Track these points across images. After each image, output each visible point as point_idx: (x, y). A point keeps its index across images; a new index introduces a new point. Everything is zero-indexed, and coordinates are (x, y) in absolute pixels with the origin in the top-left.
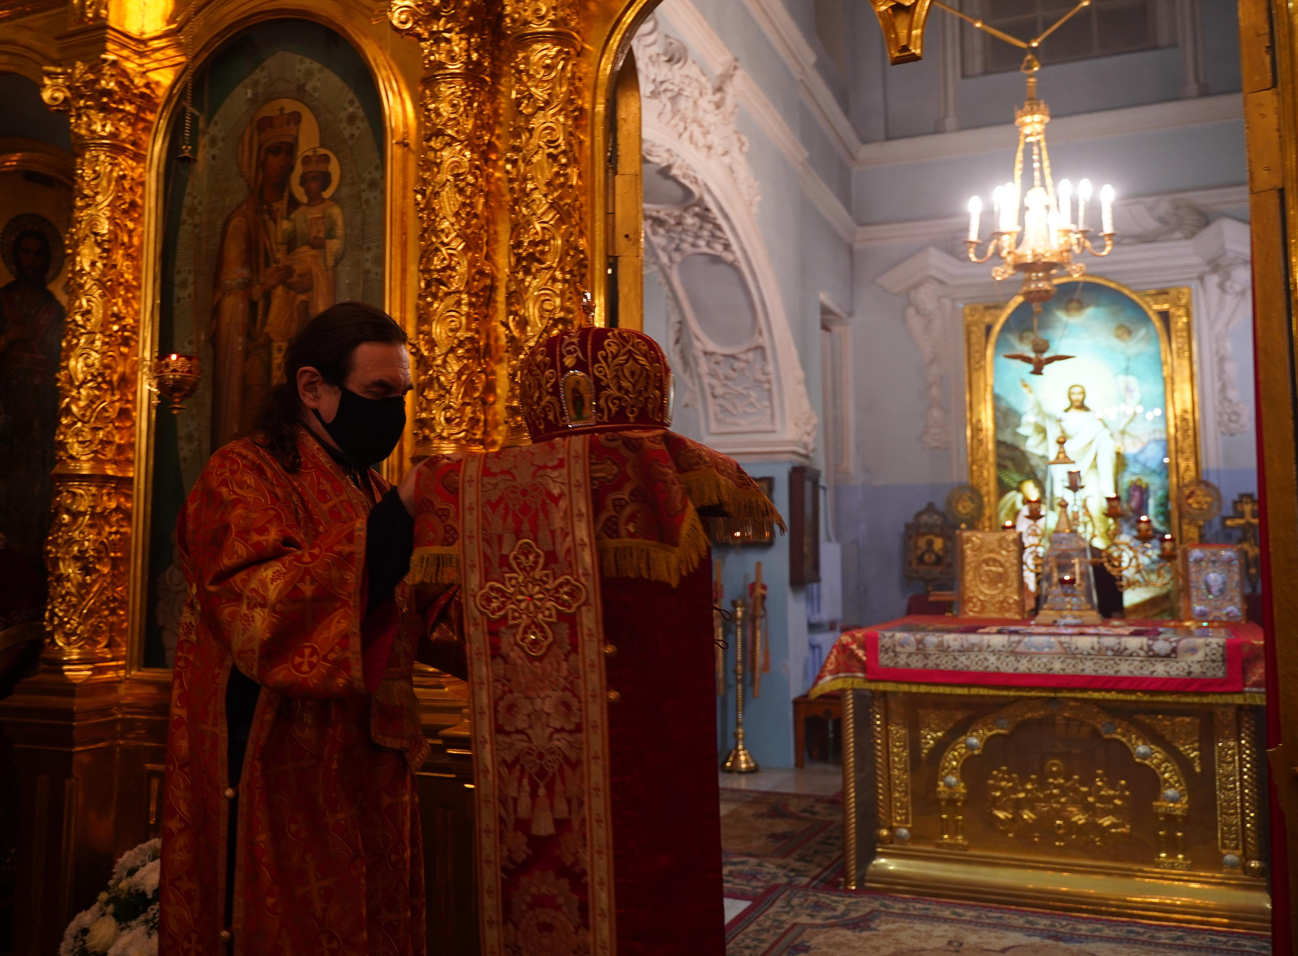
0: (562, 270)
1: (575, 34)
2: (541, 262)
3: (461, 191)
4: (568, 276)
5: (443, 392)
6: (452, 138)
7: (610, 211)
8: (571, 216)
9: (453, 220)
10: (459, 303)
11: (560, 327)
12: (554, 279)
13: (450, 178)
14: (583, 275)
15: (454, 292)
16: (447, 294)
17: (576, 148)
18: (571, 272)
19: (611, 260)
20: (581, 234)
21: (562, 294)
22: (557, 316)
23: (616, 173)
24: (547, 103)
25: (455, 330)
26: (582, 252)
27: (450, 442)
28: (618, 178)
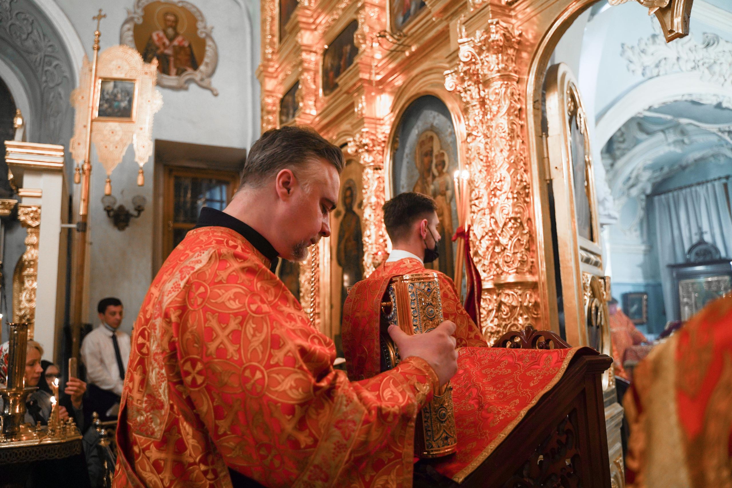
0: (512, 192)
1: (513, 74)
2: (500, 190)
3: (482, 160)
4: (515, 196)
5: (480, 258)
6: (476, 136)
7: (546, 155)
8: (517, 165)
9: (478, 174)
10: (484, 214)
11: (513, 221)
12: (508, 198)
13: (477, 155)
14: (529, 193)
15: (482, 209)
16: (479, 211)
17: (517, 129)
18: (518, 193)
19: (548, 182)
20: (525, 171)
21: (514, 205)
22: (510, 217)
23: (547, 136)
24: (498, 112)
25: (483, 228)
26: (526, 181)
27: (488, 281)
28: (549, 139)
